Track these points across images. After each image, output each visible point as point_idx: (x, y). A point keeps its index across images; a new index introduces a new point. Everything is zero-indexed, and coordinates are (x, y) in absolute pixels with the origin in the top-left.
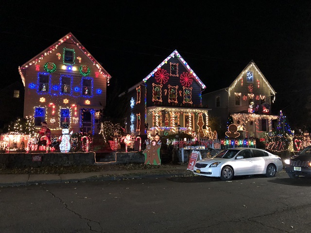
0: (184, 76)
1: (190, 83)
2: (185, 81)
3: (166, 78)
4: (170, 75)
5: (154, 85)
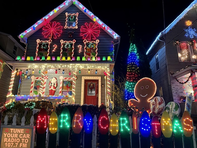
0: (85, 27)
1: (95, 35)
2: (87, 34)
3: (58, 32)
4: (65, 27)
5: (40, 41)
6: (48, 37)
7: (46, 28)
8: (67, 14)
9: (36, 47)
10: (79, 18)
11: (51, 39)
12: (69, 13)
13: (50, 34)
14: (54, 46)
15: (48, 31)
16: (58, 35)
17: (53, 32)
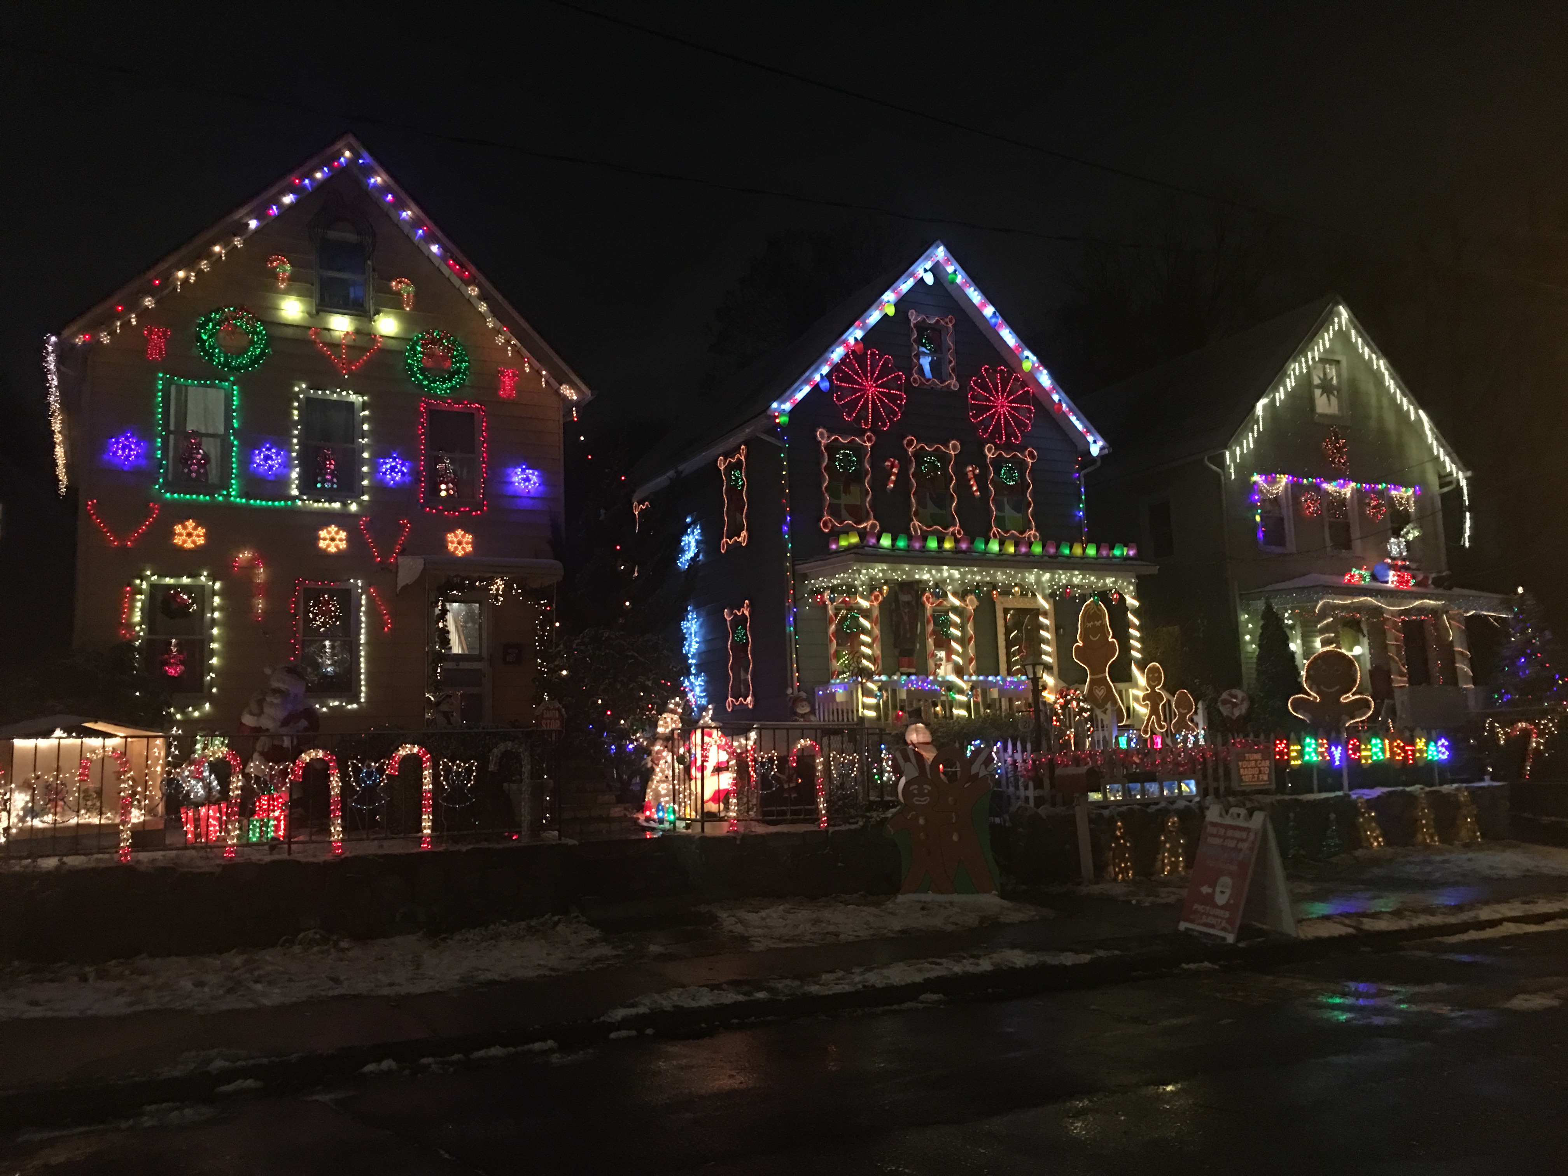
0: (984, 386)
1: (1020, 424)
2: (993, 415)
3: (893, 398)
4: (915, 380)
5: (829, 438)
6: (857, 420)
7: (847, 378)
8: (914, 317)
9: (819, 464)
10: (956, 343)
11: (870, 430)
12: (919, 312)
13: (865, 406)
14: (888, 463)
15: (855, 391)
16: (896, 415)
17: (873, 397)
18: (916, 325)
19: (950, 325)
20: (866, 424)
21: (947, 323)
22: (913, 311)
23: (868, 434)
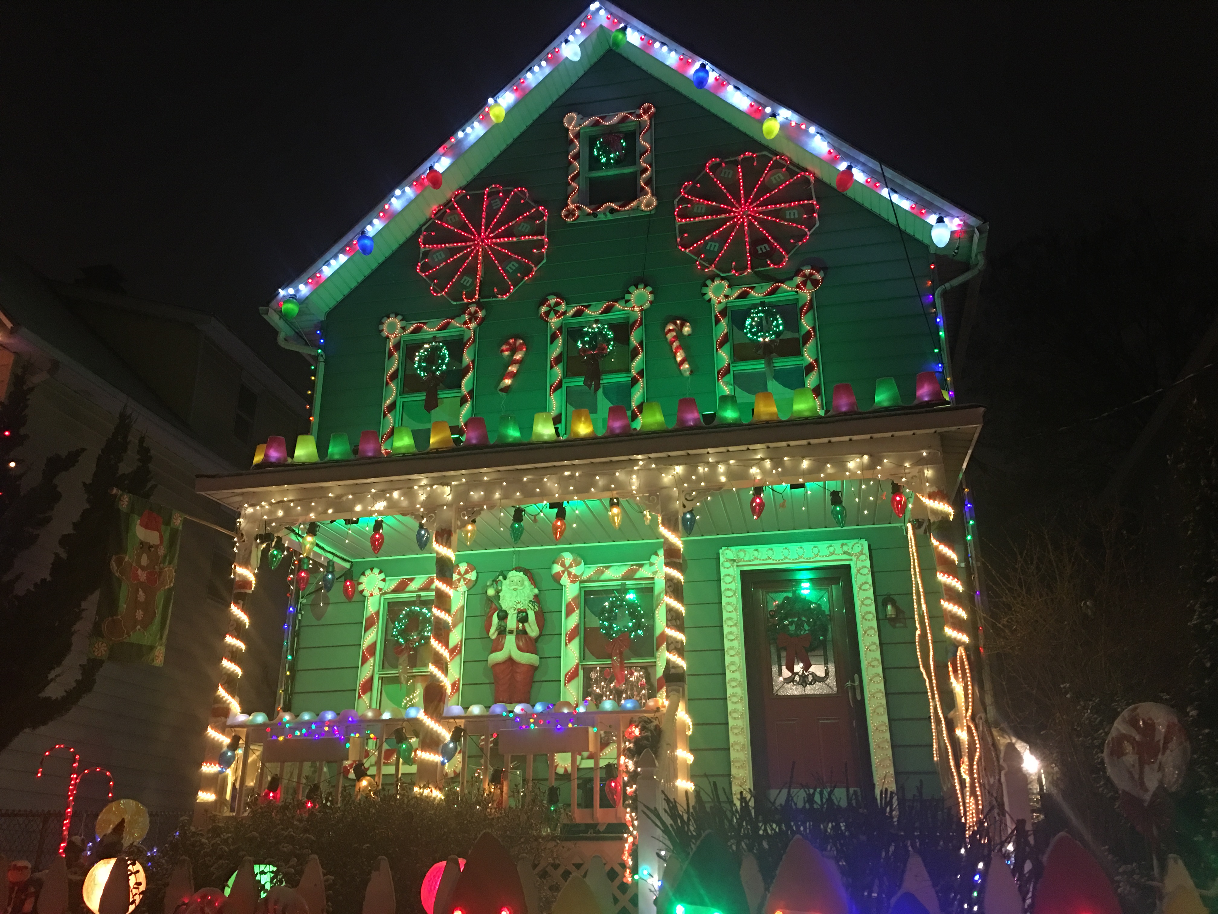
0: (709, 192)
1: (782, 235)
2: (727, 233)
3: (525, 249)
4: (570, 213)
5: (404, 328)
6: (456, 293)
7: (444, 237)
8: (572, 122)
9: (384, 369)
11: (477, 305)
13: (471, 271)
14: (505, 348)
15: (455, 251)
16: (526, 270)
17: (486, 256)
18: (577, 135)
19: (645, 117)
20: (470, 296)
21: (640, 116)
22: (574, 115)
23: (473, 309)
